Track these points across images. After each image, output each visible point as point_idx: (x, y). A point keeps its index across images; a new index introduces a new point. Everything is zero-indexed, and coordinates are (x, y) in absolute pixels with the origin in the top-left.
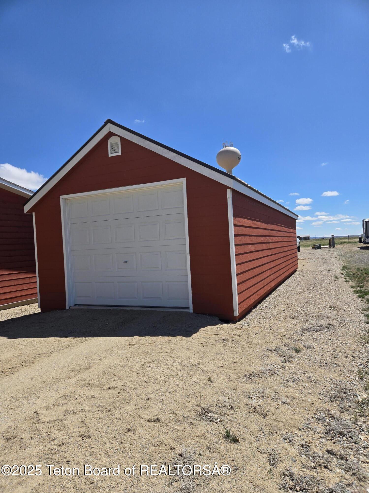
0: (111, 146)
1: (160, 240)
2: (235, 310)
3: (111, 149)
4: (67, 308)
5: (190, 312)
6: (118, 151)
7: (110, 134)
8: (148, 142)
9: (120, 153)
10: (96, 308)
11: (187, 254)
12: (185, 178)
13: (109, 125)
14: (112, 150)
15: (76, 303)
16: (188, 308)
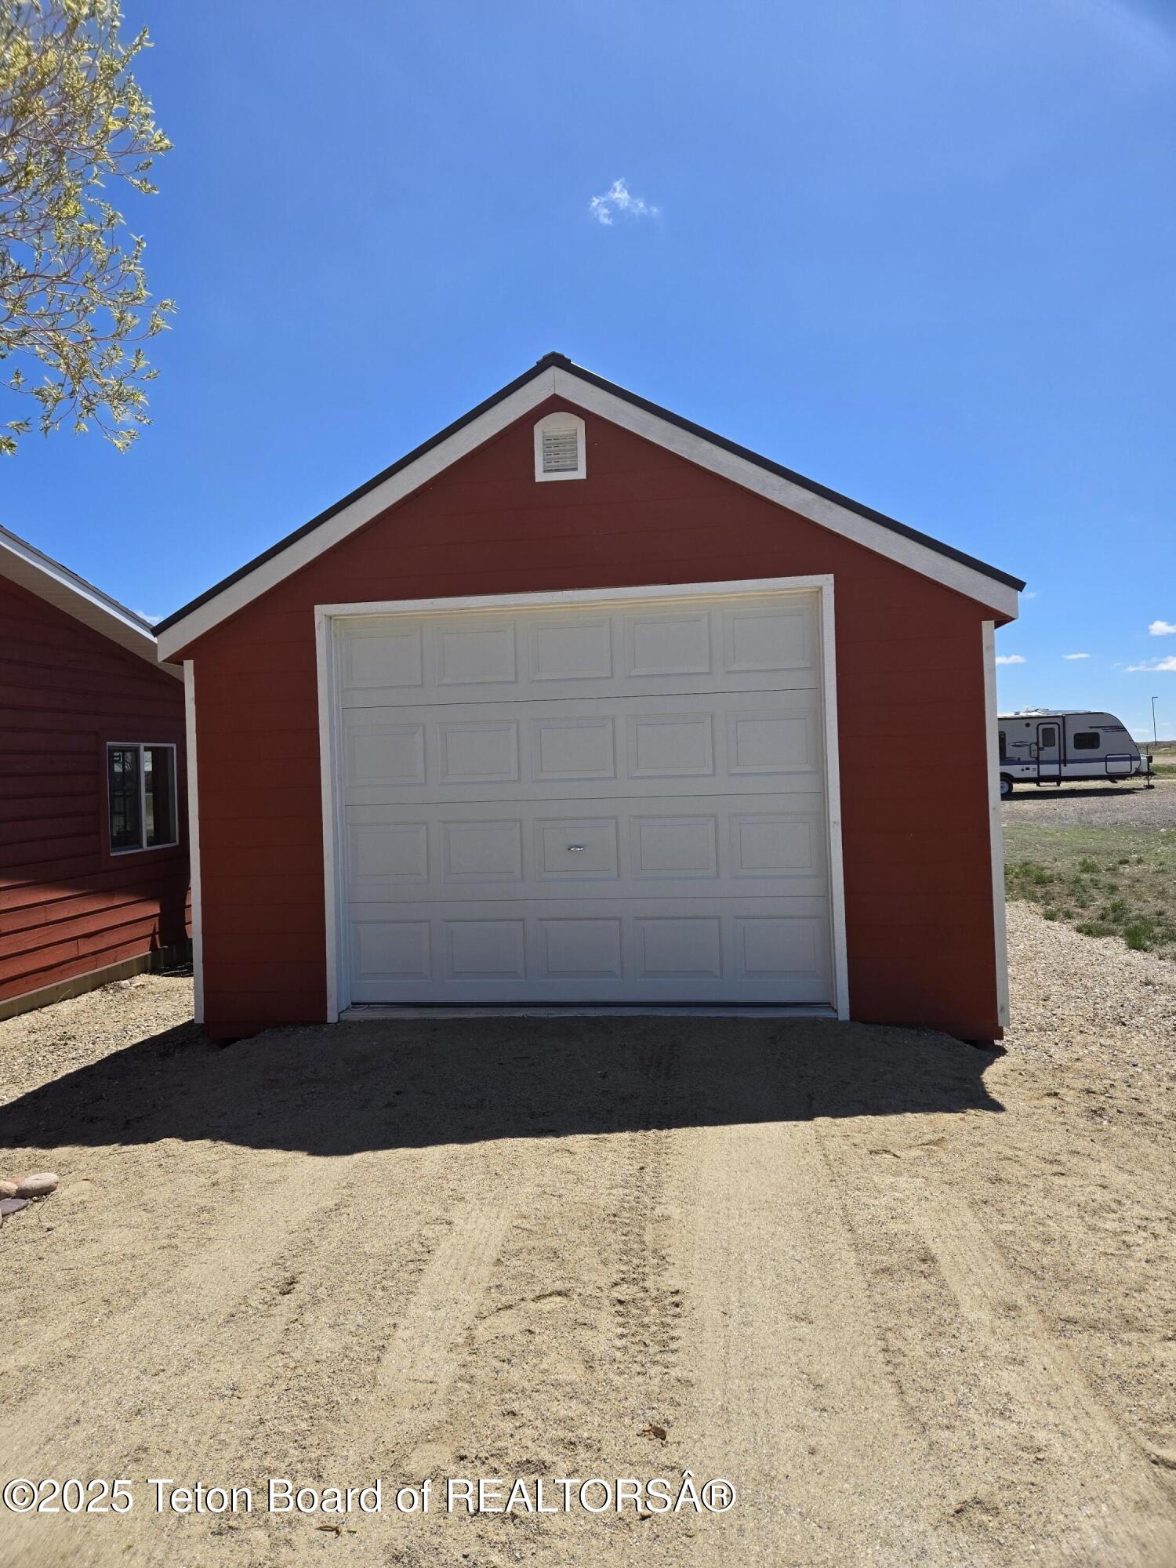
0: (546, 446)
1: (713, 775)
2: (1002, 1009)
3: (546, 454)
4: (332, 1017)
5: (840, 1018)
6: (577, 464)
7: (556, 404)
8: (707, 445)
9: (581, 474)
10: (424, 1016)
11: (831, 824)
12: (831, 576)
13: (554, 372)
14: (546, 461)
15: (355, 1000)
16: (829, 1005)
